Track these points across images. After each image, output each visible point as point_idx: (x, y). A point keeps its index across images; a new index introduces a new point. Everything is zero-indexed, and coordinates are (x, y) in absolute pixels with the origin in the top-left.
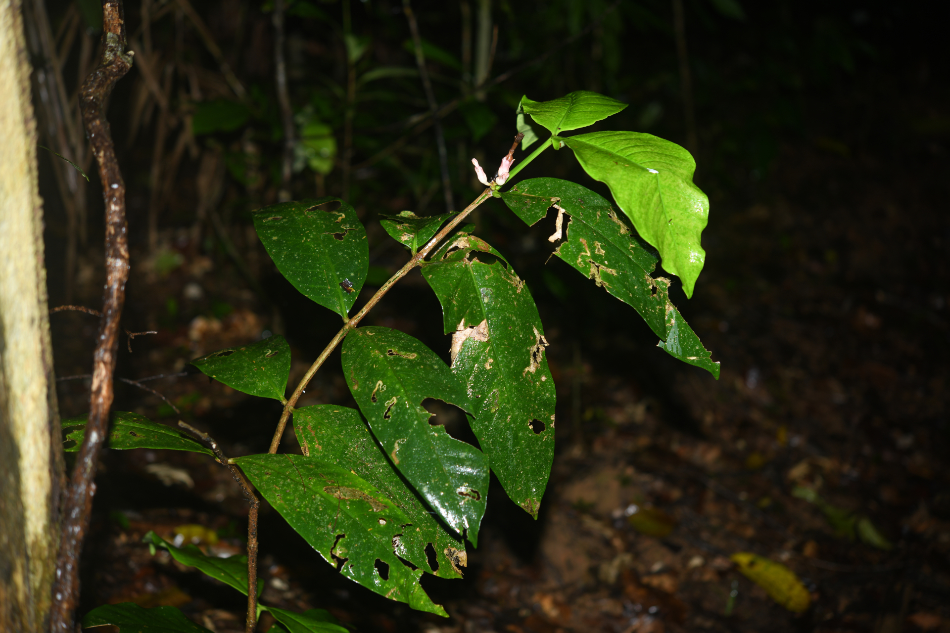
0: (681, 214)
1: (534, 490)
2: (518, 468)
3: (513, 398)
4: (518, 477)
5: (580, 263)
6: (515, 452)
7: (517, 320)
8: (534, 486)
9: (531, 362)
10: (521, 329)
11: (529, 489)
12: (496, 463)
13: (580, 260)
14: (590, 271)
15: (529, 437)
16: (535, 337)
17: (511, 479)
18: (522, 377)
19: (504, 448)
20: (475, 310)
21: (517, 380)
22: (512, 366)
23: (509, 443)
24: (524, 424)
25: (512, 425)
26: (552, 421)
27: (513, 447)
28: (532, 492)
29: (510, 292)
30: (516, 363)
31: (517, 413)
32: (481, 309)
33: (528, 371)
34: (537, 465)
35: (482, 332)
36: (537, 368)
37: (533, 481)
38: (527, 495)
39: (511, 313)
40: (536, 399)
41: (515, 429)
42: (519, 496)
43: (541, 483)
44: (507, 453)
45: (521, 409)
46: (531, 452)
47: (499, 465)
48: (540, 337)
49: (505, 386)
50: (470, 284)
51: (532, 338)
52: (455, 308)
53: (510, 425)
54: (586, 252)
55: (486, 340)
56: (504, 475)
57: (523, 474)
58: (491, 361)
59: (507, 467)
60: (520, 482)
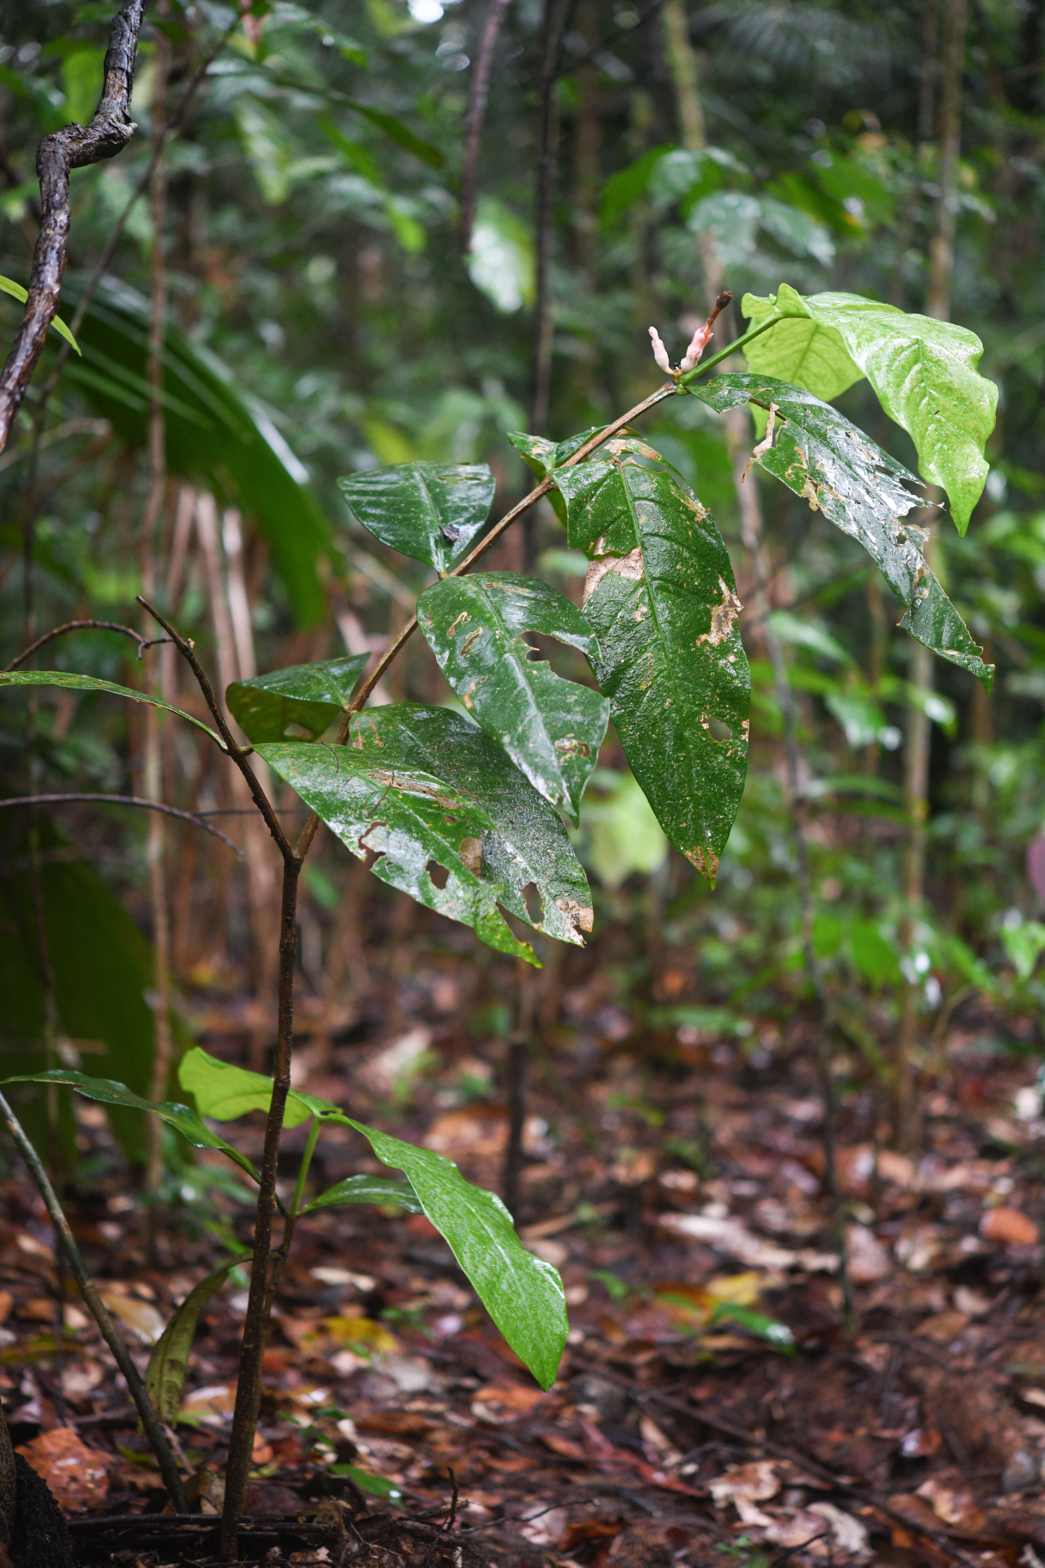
0: (955, 405)
1: (710, 835)
2: (682, 788)
3: (677, 673)
4: (681, 805)
5: (789, 476)
6: (677, 760)
7: (691, 558)
8: (708, 827)
9: (712, 629)
10: (699, 574)
11: (699, 832)
12: (646, 773)
13: (790, 471)
14: (803, 488)
15: (703, 741)
16: (721, 594)
17: (669, 805)
18: (695, 646)
19: (659, 752)
20: (624, 530)
21: (685, 646)
22: (678, 625)
23: (667, 744)
24: (694, 718)
25: (673, 715)
26: (745, 730)
27: (675, 751)
28: (704, 838)
29: (683, 516)
30: (685, 622)
31: (682, 698)
32: (634, 532)
33: (706, 640)
34: (715, 794)
35: (633, 565)
36: (722, 640)
37: (706, 818)
38: (697, 840)
39: (683, 546)
40: (716, 686)
41: (678, 722)
42: (682, 839)
43: (721, 825)
44: (664, 759)
45: (690, 693)
46: (705, 767)
47: (649, 777)
48: (731, 598)
49: (664, 651)
50: (618, 491)
51: (715, 592)
52: (589, 516)
53: (669, 714)
54: (802, 464)
55: (639, 578)
56: (657, 796)
57: (690, 801)
58: (644, 609)
59: (664, 783)
60: (686, 815)
